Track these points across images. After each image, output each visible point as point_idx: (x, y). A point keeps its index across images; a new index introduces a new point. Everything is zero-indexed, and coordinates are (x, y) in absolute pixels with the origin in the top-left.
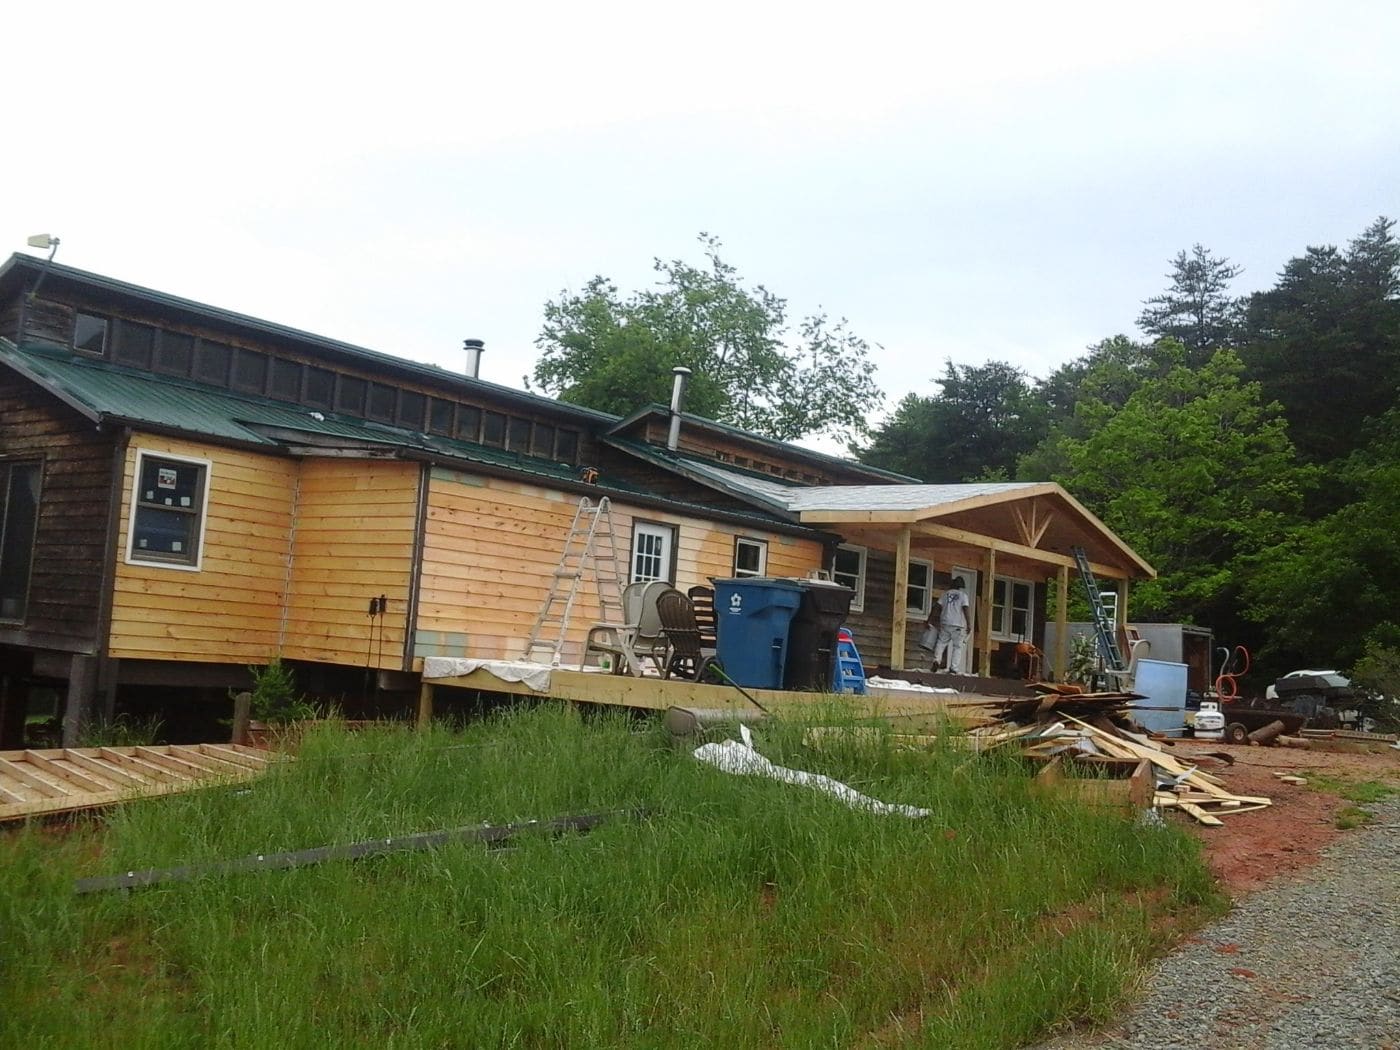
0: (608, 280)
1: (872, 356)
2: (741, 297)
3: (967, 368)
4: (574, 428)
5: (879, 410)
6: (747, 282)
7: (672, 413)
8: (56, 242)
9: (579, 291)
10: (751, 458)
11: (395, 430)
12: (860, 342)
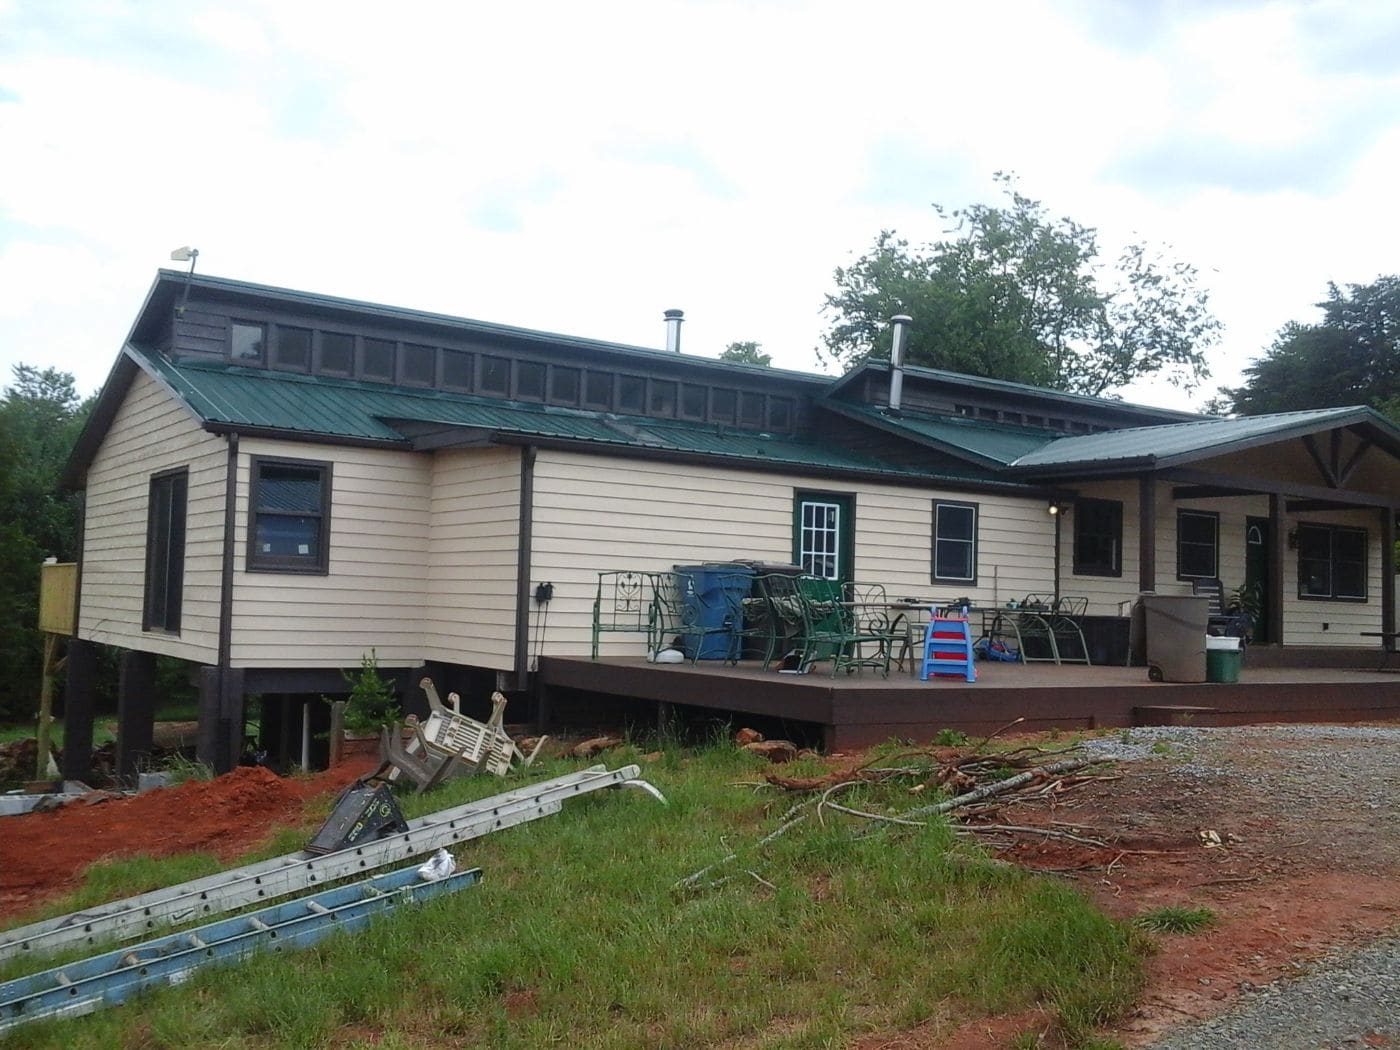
0: (894, 232)
1: (1201, 284)
2: (1046, 233)
3: (1355, 286)
4: (760, 390)
5: (1217, 344)
6: (1050, 216)
7: (892, 367)
8: (195, 253)
9: (868, 250)
10: (1002, 409)
11: (583, 413)
12: (1188, 267)
